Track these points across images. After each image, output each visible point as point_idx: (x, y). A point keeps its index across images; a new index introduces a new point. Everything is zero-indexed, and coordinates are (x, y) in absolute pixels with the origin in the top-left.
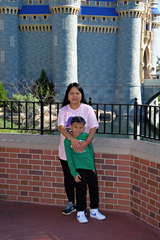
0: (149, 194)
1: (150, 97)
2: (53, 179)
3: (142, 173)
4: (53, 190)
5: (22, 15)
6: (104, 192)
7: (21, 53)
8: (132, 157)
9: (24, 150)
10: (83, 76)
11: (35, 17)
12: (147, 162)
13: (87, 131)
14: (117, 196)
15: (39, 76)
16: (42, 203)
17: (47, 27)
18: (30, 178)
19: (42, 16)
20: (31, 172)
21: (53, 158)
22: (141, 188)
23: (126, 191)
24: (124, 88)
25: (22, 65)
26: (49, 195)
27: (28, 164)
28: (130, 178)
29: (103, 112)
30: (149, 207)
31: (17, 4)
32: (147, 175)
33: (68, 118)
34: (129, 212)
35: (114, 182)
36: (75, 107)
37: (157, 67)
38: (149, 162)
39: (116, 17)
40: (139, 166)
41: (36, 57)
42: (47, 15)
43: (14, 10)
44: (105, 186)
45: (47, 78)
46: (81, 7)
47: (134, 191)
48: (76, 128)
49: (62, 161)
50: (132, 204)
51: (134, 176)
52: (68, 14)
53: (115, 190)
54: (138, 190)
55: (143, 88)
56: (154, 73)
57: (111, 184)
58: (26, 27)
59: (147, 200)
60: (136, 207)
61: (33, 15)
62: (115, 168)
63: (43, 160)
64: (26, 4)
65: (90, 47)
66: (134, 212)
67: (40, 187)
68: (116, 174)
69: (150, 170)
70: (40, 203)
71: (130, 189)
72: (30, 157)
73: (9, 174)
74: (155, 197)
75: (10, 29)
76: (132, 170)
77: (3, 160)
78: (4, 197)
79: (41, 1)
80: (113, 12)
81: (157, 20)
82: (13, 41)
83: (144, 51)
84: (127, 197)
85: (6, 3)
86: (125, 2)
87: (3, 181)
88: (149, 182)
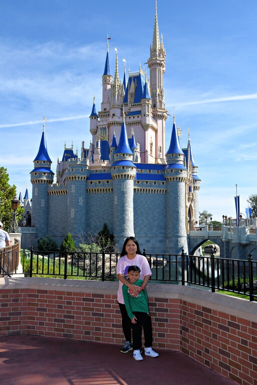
0: (196, 334)
1: (195, 246)
2: (113, 321)
3: (190, 315)
4: (112, 330)
5: (90, 181)
6: (157, 333)
7: (88, 210)
8: (181, 301)
9: (88, 295)
10: (138, 229)
11: (100, 182)
12: (193, 305)
13: (141, 278)
14: (169, 336)
15: (102, 229)
16: (103, 342)
17: (109, 189)
18: (92, 319)
19: (105, 181)
20: (94, 314)
21: (113, 302)
22: (189, 329)
23: (176, 331)
24: (173, 239)
25: (88, 220)
26: (109, 335)
27: (91, 307)
28: (179, 319)
29: (155, 259)
30: (196, 345)
31: (86, 173)
32: (194, 317)
33: (125, 267)
34: (179, 350)
35: (165, 323)
36: (132, 257)
37: (200, 221)
38: (195, 305)
39: (165, 182)
40: (186, 309)
41: (99, 213)
42: (109, 180)
43: (83, 177)
44: (157, 327)
45: (108, 230)
46: (137, 174)
47: (183, 331)
48: (132, 276)
49: (120, 304)
50: (181, 343)
51: (183, 318)
52: (126, 179)
53: (166, 331)
54: (187, 330)
55: (189, 238)
56: (198, 225)
57: (163, 325)
58: (92, 190)
59: (194, 339)
60: (185, 345)
61: (98, 181)
62: (166, 310)
63: (104, 304)
64: (93, 173)
65: (144, 205)
66: (183, 350)
67: (101, 327)
68: (168, 316)
69: (197, 313)
70: (100, 342)
71: (179, 329)
72: (92, 300)
73: (75, 315)
74: (201, 337)
75: (79, 192)
76: (181, 312)
77: (70, 303)
78: (71, 336)
79: (104, 171)
80: (162, 178)
81: (198, 184)
82: (81, 201)
83: (188, 208)
84: (177, 337)
85: (77, 172)
86: (172, 171)
87: (70, 322)
88: (196, 323)
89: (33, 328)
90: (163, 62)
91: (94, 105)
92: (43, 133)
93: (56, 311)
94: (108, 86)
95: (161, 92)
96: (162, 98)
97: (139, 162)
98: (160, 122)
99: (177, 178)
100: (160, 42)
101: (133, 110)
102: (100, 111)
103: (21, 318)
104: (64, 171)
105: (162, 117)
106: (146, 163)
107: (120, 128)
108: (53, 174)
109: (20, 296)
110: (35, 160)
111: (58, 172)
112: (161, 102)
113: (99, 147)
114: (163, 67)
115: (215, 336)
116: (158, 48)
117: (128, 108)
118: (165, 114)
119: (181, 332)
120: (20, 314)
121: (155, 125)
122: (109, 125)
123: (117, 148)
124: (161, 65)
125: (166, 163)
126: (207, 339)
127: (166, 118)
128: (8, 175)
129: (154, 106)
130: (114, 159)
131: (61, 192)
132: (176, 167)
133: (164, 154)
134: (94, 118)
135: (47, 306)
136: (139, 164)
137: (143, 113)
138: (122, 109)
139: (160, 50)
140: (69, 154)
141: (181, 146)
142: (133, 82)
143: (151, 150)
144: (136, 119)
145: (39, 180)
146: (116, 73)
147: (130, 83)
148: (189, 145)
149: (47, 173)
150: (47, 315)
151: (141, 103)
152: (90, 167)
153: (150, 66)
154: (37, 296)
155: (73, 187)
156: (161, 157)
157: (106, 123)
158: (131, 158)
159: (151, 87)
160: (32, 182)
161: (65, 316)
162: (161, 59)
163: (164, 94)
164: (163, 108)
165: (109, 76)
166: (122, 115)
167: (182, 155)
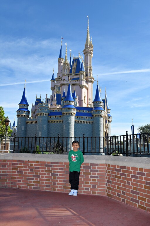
0: (116, 184)
2: (64, 178)
3: (112, 172)
4: (63, 184)
5: (50, 116)
6: (92, 185)
7: (49, 133)
8: (106, 165)
9: (49, 163)
11: (55, 117)
12: (114, 166)
14: (98, 187)
16: (57, 192)
17: (61, 121)
18: (51, 177)
19: (59, 116)
20: (52, 174)
21: (64, 166)
22: (112, 181)
23: (103, 184)
26: (61, 187)
27: (51, 170)
28: (105, 176)
30: (116, 191)
31: (48, 112)
32: (115, 173)
34: (105, 195)
35: (97, 179)
38: (116, 166)
39: (92, 117)
40: (110, 169)
41: (55, 134)
42: (61, 116)
43: (46, 114)
44: (92, 181)
46: (76, 112)
47: (108, 183)
50: (106, 191)
51: (108, 175)
52: (70, 115)
53: (97, 183)
54: (110, 182)
55: (105, 149)
57: (95, 180)
58: (51, 121)
59: (115, 187)
60: (109, 192)
61: (55, 116)
62: (97, 171)
63: (59, 168)
64: (52, 112)
65: (80, 130)
66: (108, 195)
67: (57, 182)
68: (98, 174)
69: (117, 170)
70: (56, 191)
71: (105, 182)
72: (51, 166)
73: (40, 175)
74: (120, 185)
75: (44, 122)
76: (106, 172)
77: (37, 168)
78: (38, 188)
79: (58, 110)
80: (91, 115)
81: (110, 119)
82: (45, 127)
83: (105, 133)
84: (104, 187)
85: (43, 111)
86: (96, 111)
87: (37, 179)
88: (116, 177)
89: (15, 184)
90: (92, 51)
91: (53, 74)
92: (25, 89)
93: (29, 173)
94: (61, 64)
95: (91, 68)
96: (91, 71)
97: (78, 106)
98: (90, 84)
99: (99, 115)
100: (91, 40)
101: (75, 77)
102: (57, 77)
103: (7, 178)
104: (35, 110)
105: (91, 81)
106: (82, 107)
107: (67, 87)
108: (29, 112)
109: (7, 164)
110: (20, 104)
111: (32, 111)
112: (90, 73)
113: (56, 97)
114: (92, 54)
115: (129, 183)
116: (89, 44)
117: (72, 76)
118: (93, 80)
119: (106, 184)
120: (7, 175)
121: (87, 86)
122: (62, 85)
123: (65, 97)
124: (90, 53)
125: (93, 107)
126: (123, 185)
127: (93, 82)
128: (4, 111)
129: (87, 75)
130: (64, 104)
131: (34, 122)
132: (99, 109)
133: (92, 102)
134: (53, 81)
135: (23, 170)
136: (78, 107)
137: (80, 79)
138: (69, 77)
139: (90, 45)
140: (38, 101)
141: (101, 98)
142: (75, 62)
143: (85, 100)
144: (77, 82)
145: (21, 115)
146: (66, 57)
147: (74, 63)
148: (106, 97)
149: (26, 111)
150: (23, 176)
151: (79, 73)
152: (50, 108)
153: (84, 53)
154: (17, 164)
155: (41, 119)
156: (90, 104)
157: (60, 84)
158: (73, 104)
159: (85, 65)
160: (18, 116)
161: (34, 176)
162: (91, 50)
163: (92, 68)
164: (91, 76)
165: (62, 58)
166: (69, 80)
167: (102, 102)
